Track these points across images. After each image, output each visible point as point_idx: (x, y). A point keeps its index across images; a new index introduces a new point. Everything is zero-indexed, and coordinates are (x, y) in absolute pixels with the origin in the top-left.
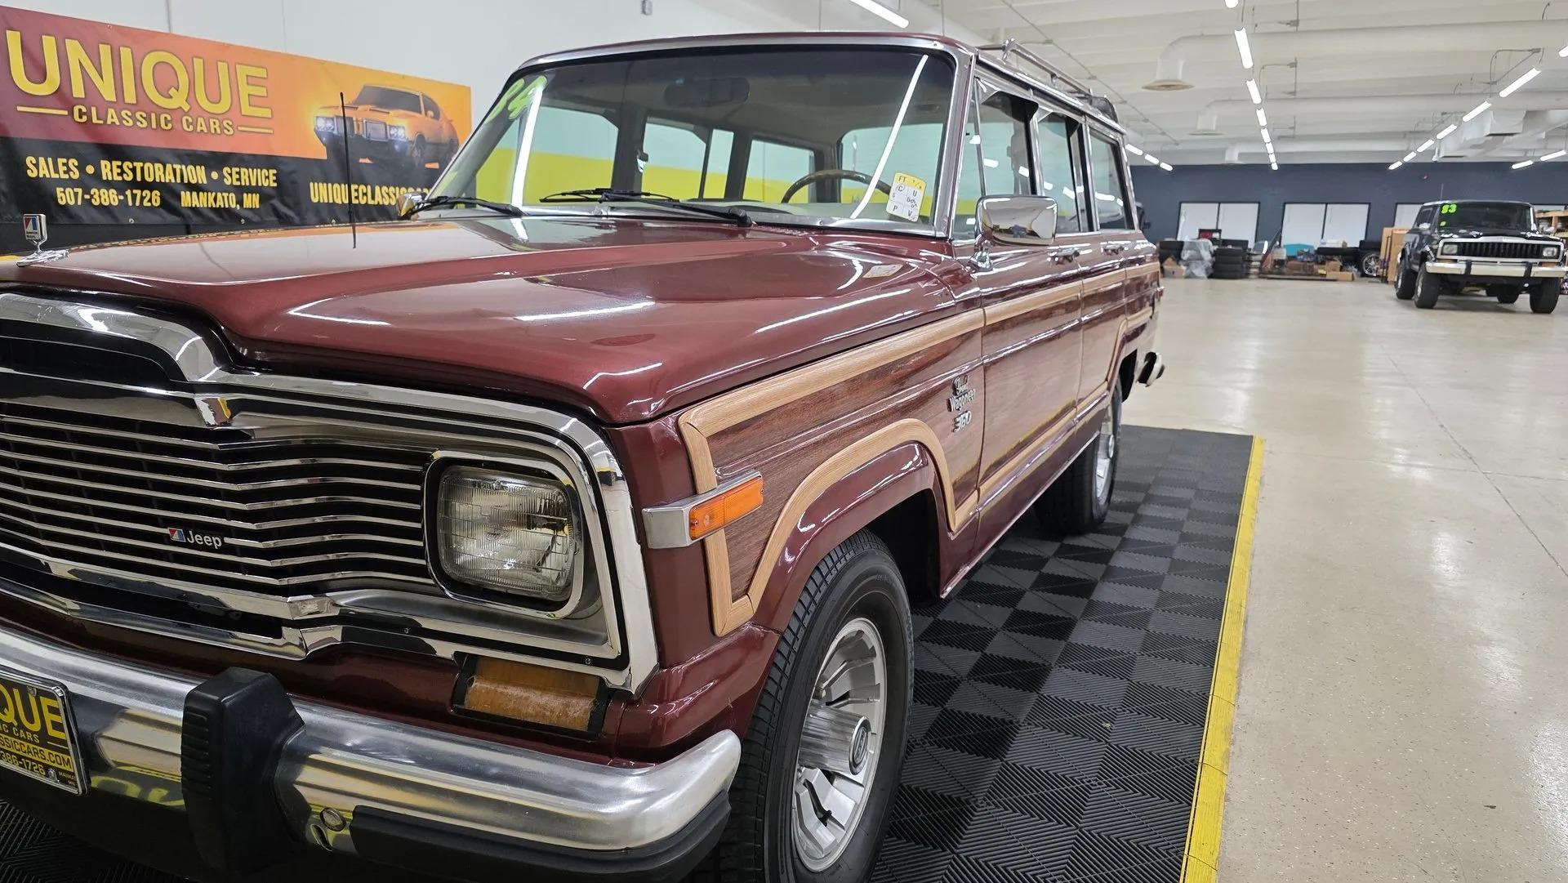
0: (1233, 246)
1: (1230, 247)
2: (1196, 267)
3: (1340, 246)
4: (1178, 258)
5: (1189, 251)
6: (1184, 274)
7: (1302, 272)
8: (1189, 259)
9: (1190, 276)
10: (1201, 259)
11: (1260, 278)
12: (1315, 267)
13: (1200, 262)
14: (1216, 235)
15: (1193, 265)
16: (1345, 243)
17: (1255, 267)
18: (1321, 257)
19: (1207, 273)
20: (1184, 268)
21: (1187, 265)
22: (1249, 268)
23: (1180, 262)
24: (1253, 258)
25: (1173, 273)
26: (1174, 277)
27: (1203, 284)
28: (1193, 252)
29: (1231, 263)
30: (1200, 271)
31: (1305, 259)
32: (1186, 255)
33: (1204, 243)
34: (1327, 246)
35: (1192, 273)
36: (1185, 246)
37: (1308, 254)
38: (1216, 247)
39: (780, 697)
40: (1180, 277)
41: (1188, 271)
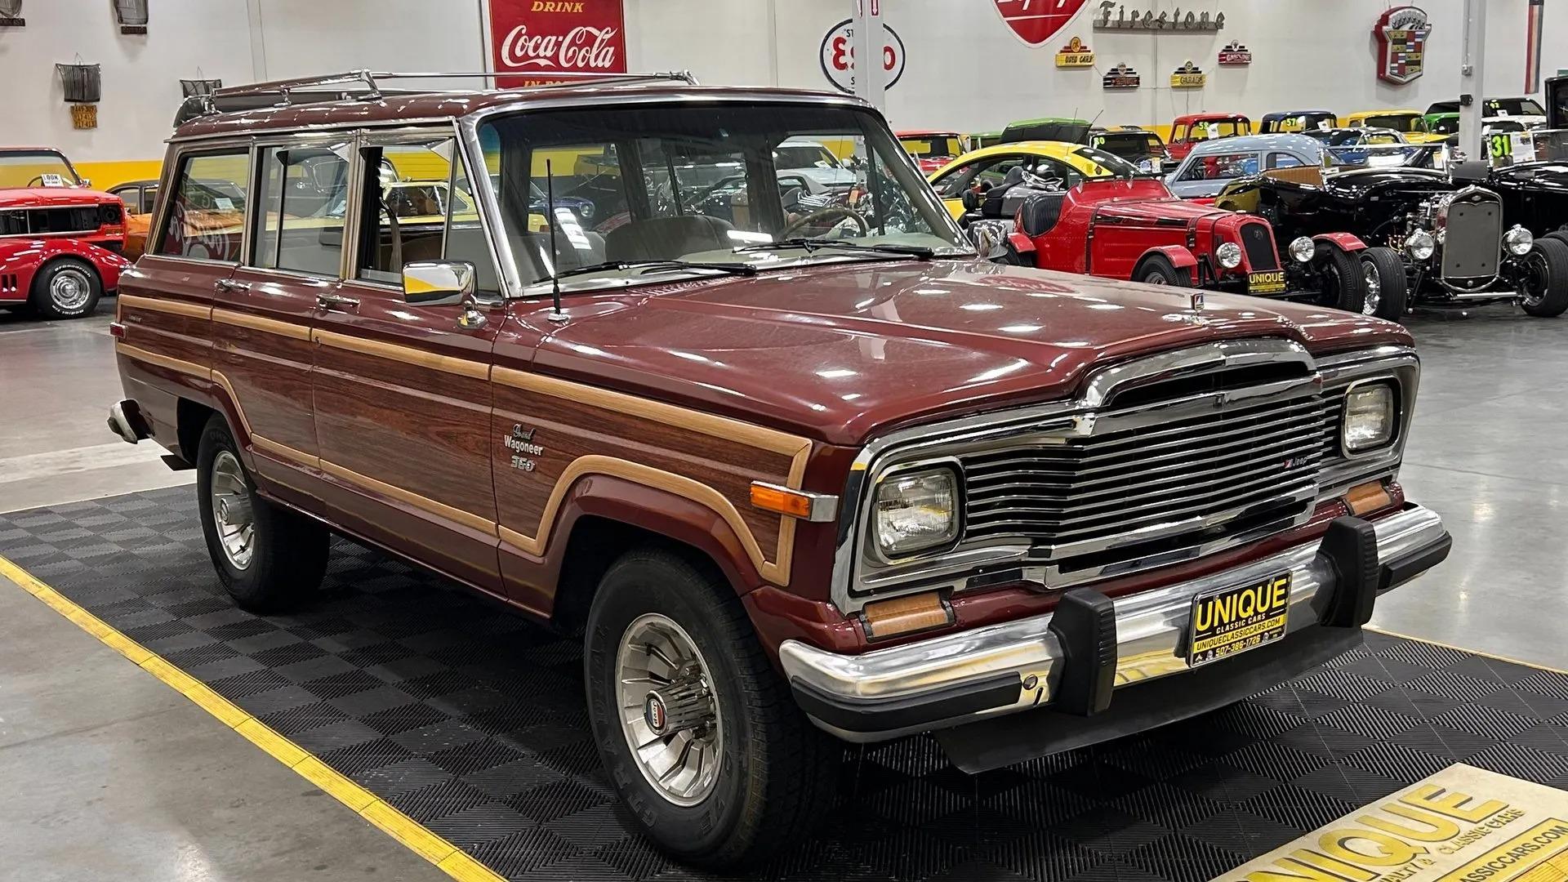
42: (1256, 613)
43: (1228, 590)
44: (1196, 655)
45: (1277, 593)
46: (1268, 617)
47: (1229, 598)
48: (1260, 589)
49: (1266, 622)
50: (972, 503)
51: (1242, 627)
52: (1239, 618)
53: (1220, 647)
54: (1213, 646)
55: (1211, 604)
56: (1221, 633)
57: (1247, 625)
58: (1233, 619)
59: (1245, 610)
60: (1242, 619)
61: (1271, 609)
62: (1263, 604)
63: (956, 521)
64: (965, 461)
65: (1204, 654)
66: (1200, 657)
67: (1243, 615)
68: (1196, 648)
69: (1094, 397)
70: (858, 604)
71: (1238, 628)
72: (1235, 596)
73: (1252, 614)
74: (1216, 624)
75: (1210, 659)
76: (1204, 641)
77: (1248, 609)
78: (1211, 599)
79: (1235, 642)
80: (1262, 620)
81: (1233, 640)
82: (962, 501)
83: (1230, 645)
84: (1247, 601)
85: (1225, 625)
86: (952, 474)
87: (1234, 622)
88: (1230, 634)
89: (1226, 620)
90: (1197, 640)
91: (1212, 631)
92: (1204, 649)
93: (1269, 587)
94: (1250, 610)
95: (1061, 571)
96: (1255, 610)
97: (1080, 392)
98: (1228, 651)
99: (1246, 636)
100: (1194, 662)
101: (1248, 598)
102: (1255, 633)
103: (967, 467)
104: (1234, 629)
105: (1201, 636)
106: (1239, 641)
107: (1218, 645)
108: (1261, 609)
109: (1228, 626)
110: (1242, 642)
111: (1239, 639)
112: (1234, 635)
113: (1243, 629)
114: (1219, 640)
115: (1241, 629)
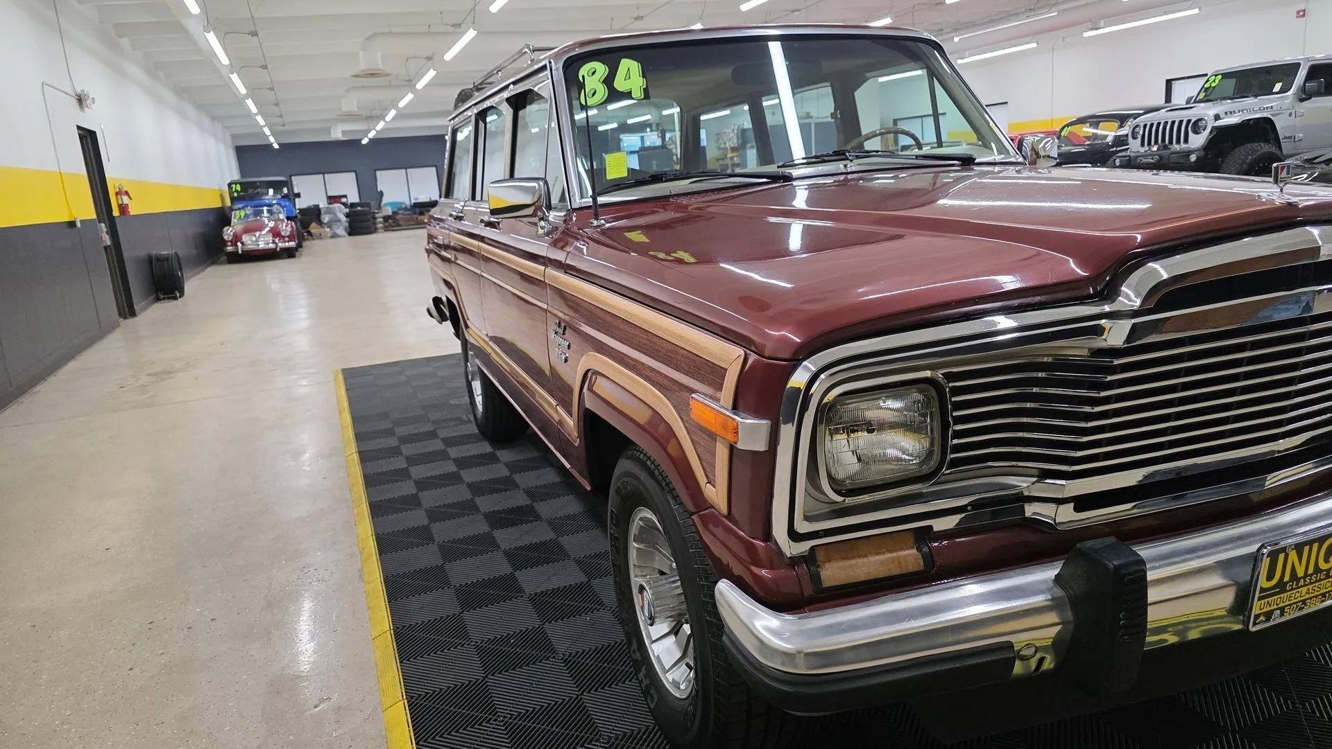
0: (361, 207)
1: (359, 208)
2: (338, 228)
3: (428, 200)
4: (320, 223)
5: (328, 215)
6: (329, 235)
7: (412, 223)
8: (329, 222)
9: (334, 236)
10: (340, 221)
11: (385, 230)
12: (420, 218)
13: (338, 223)
14: (344, 200)
15: (334, 226)
16: (430, 199)
17: (380, 223)
18: (418, 210)
19: (346, 231)
20: (328, 230)
21: (330, 227)
22: (375, 224)
23: (323, 225)
24: (377, 215)
25: (320, 235)
26: (321, 238)
27: (346, 242)
28: (331, 216)
29: (362, 221)
30: (341, 231)
31: (405, 213)
32: (326, 218)
33: (338, 207)
34: (420, 201)
35: (335, 233)
36: (322, 212)
37: (406, 209)
38: (347, 210)
40: (327, 238)
41: (332, 232)
43: (1305, 538)
44: (1257, 617)
47: (1307, 549)
50: (959, 427)
51: (1321, 580)
52: (1317, 570)
53: (1290, 605)
54: (1281, 605)
55: (1282, 556)
56: (1292, 589)
58: (1310, 571)
60: (1321, 571)
63: (937, 448)
64: (950, 377)
65: (1268, 615)
66: (1262, 618)
67: (1323, 566)
68: (1257, 607)
69: (1130, 296)
70: (805, 546)
71: (1316, 581)
72: (1316, 546)
74: (1286, 579)
75: (1276, 620)
76: (1270, 599)
78: (1284, 550)
79: (1311, 598)
81: (1308, 596)
82: (945, 426)
83: (1304, 602)
85: (1298, 580)
86: (933, 392)
87: (1311, 575)
88: (1305, 589)
89: (1300, 573)
90: (1260, 598)
91: (1281, 587)
92: (1269, 609)
95: (1077, 509)
97: (1109, 293)
98: (1301, 609)
99: (1325, 591)
100: (1255, 624)
103: (951, 385)
104: (1311, 583)
105: (1266, 594)
106: (1316, 596)
107: (1288, 603)
109: (1302, 580)
110: (1321, 597)
111: (1316, 593)
112: (1311, 591)
113: (1322, 582)
114: (1290, 597)
115: (1319, 583)
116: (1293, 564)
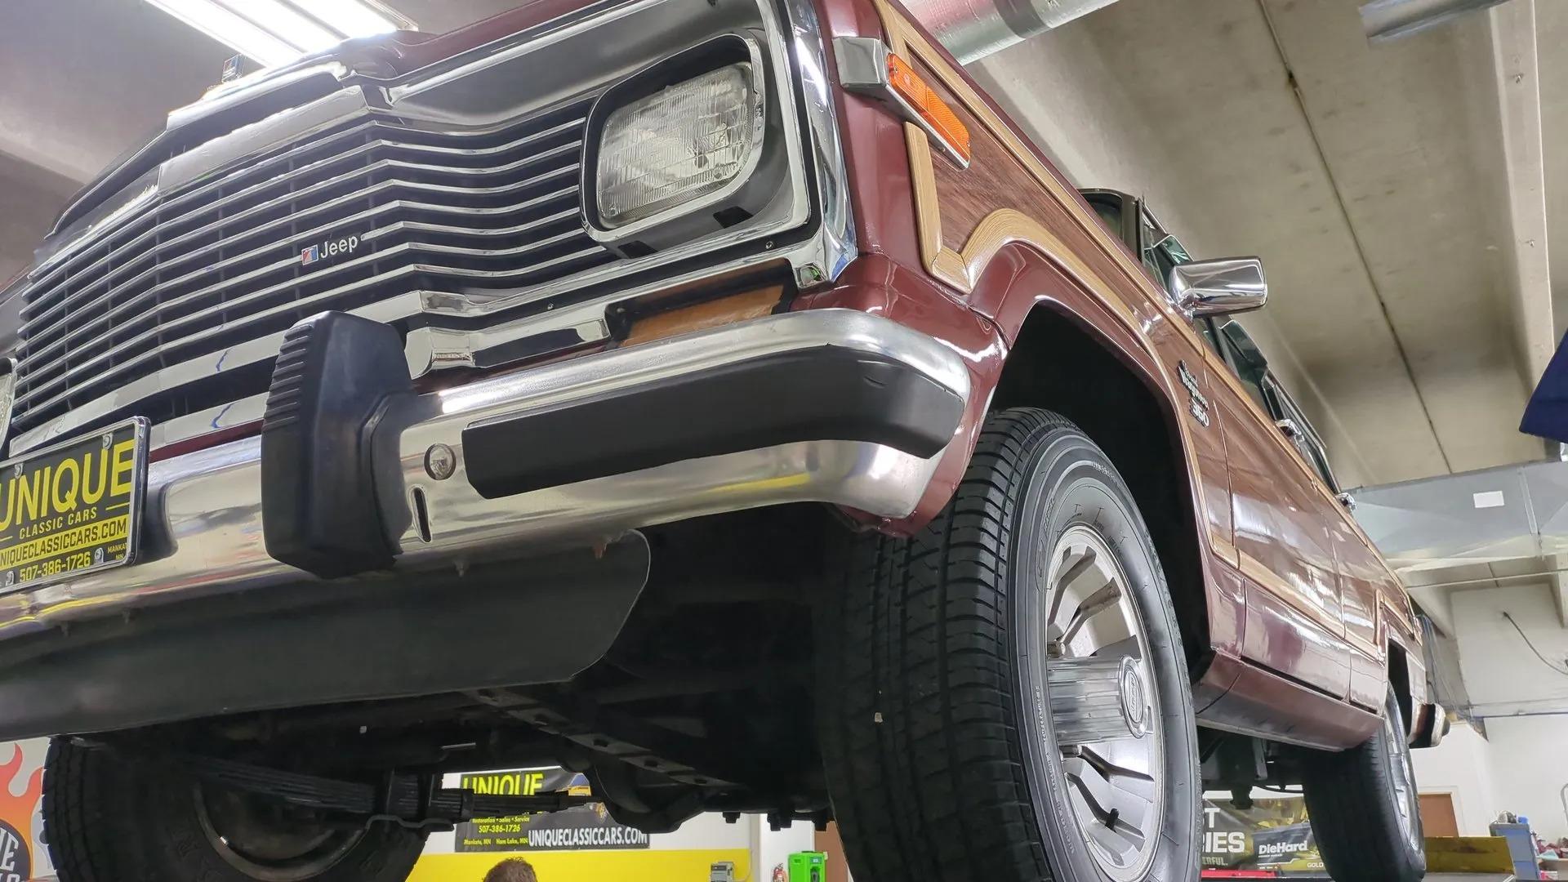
39: (1002, 587)
42: (81, 505)
43: (33, 456)
45: (119, 467)
46: (102, 515)
47: (38, 473)
48: (88, 458)
49: (99, 524)
51: (58, 530)
52: (52, 513)
53: (26, 566)
54: (16, 564)
55: (12, 484)
56: (26, 540)
57: (66, 527)
58: (44, 513)
59: (63, 500)
60: (58, 515)
61: (107, 499)
62: (93, 488)
67: (60, 508)
71: (52, 532)
72: (47, 471)
73: (74, 506)
74: (19, 522)
77: (68, 495)
78: (12, 470)
79: (48, 561)
80: (90, 521)
81: (44, 556)
83: (40, 562)
84: (66, 484)
85: (31, 524)
87: (45, 519)
88: (39, 541)
89: (33, 516)
91: (14, 533)
93: (104, 453)
94: (71, 496)
96: (79, 498)
98: (39, 576)
99: (64, 550)
101: (68, 473)
102: (80, 546)
104: (46, 534)
106: (55, 558)
107: (23, 562)
108: (90, 498)
109: (35, 526)
110: (59, 561)
111: (54, 553)
112: (47, 547)
113: (59, 535)
114: (25, 552)
115: (56, 535)
116: (24, 497)
